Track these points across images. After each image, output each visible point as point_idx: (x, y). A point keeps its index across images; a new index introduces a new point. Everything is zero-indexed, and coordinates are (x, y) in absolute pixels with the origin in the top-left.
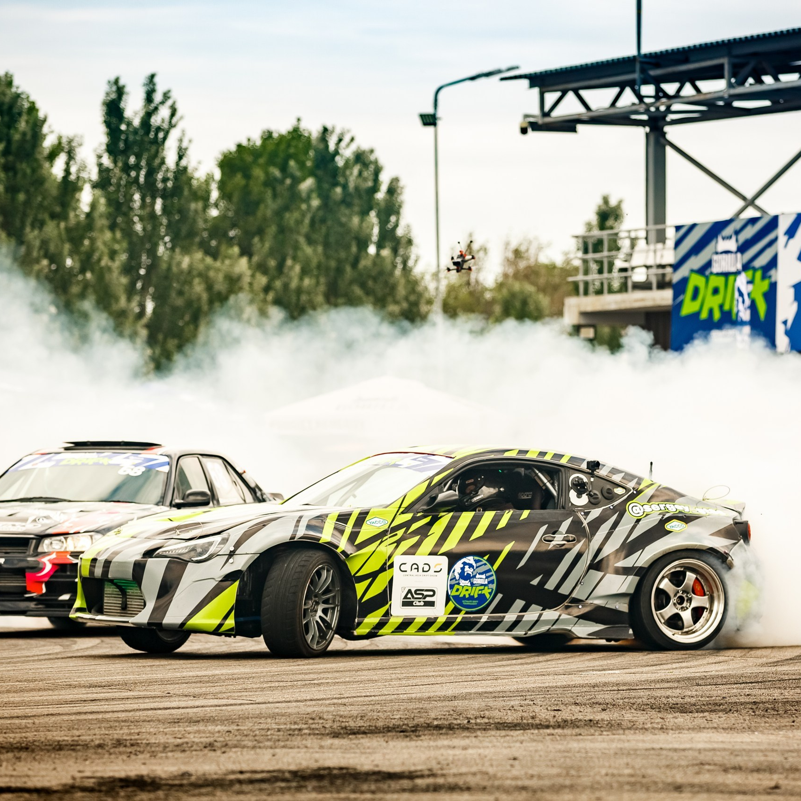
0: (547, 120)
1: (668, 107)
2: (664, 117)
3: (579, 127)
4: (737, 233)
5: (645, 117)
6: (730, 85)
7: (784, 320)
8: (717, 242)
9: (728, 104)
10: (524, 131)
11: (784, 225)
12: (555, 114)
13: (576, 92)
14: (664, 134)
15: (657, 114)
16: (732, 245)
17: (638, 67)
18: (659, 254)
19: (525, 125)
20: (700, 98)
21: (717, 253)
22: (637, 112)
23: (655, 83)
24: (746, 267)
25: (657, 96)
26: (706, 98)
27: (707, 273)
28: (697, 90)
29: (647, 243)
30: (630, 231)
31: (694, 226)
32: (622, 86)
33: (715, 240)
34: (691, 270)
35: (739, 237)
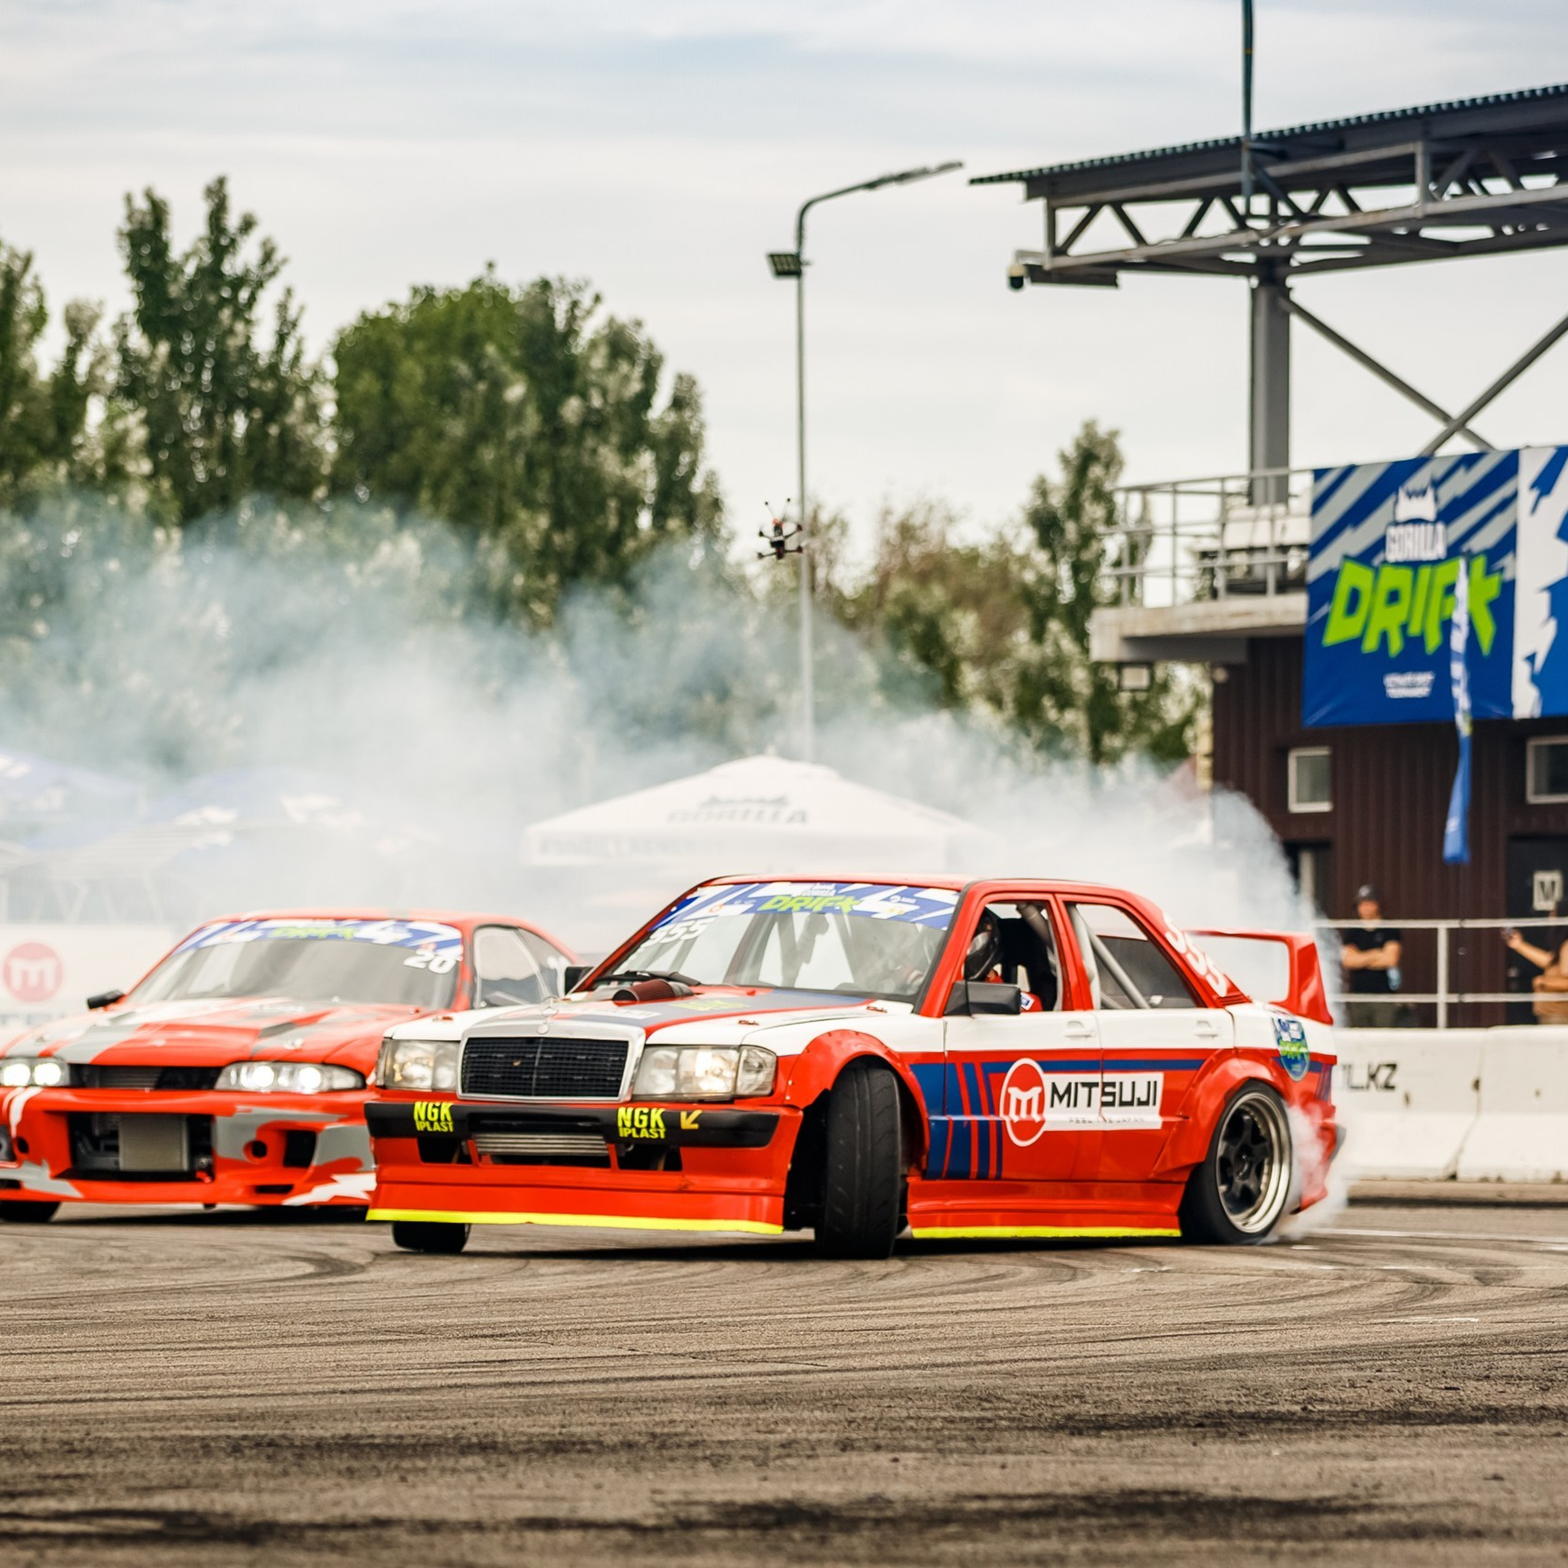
0: (1061, 261)
1: (1295, 240)
2: (1288, 259)
3: (1123, 277)
4: (1436, 484)
6: (1427, 197)
7: (1528, 652)
8: (1396, 502)
9: (1414, 234)
10: (1016, 283)
11: (1530, 470)
12: (1075, 250)
13: (1117, 207)
14: (1286, 292)
15: (1273, 252)
16: (1426, 507)
17: (1246, 158)
18: (1279, 524)
19: (1019, 271)
20: (1358, 221)
21: (1396, 524)
22: (1236, 248)
23: (1278, 190)
24: (1454, 551)
25: (1273, 216)
26: (1370, 220)
27: (1376, 561)
28: (1353, 206)
29: (1251, 503)
30: (1223, 480)
31: (1350, 470)
32: (1207, 197)
33: (1393, 497)
34: (1347, 557)
35: (1439, 492)
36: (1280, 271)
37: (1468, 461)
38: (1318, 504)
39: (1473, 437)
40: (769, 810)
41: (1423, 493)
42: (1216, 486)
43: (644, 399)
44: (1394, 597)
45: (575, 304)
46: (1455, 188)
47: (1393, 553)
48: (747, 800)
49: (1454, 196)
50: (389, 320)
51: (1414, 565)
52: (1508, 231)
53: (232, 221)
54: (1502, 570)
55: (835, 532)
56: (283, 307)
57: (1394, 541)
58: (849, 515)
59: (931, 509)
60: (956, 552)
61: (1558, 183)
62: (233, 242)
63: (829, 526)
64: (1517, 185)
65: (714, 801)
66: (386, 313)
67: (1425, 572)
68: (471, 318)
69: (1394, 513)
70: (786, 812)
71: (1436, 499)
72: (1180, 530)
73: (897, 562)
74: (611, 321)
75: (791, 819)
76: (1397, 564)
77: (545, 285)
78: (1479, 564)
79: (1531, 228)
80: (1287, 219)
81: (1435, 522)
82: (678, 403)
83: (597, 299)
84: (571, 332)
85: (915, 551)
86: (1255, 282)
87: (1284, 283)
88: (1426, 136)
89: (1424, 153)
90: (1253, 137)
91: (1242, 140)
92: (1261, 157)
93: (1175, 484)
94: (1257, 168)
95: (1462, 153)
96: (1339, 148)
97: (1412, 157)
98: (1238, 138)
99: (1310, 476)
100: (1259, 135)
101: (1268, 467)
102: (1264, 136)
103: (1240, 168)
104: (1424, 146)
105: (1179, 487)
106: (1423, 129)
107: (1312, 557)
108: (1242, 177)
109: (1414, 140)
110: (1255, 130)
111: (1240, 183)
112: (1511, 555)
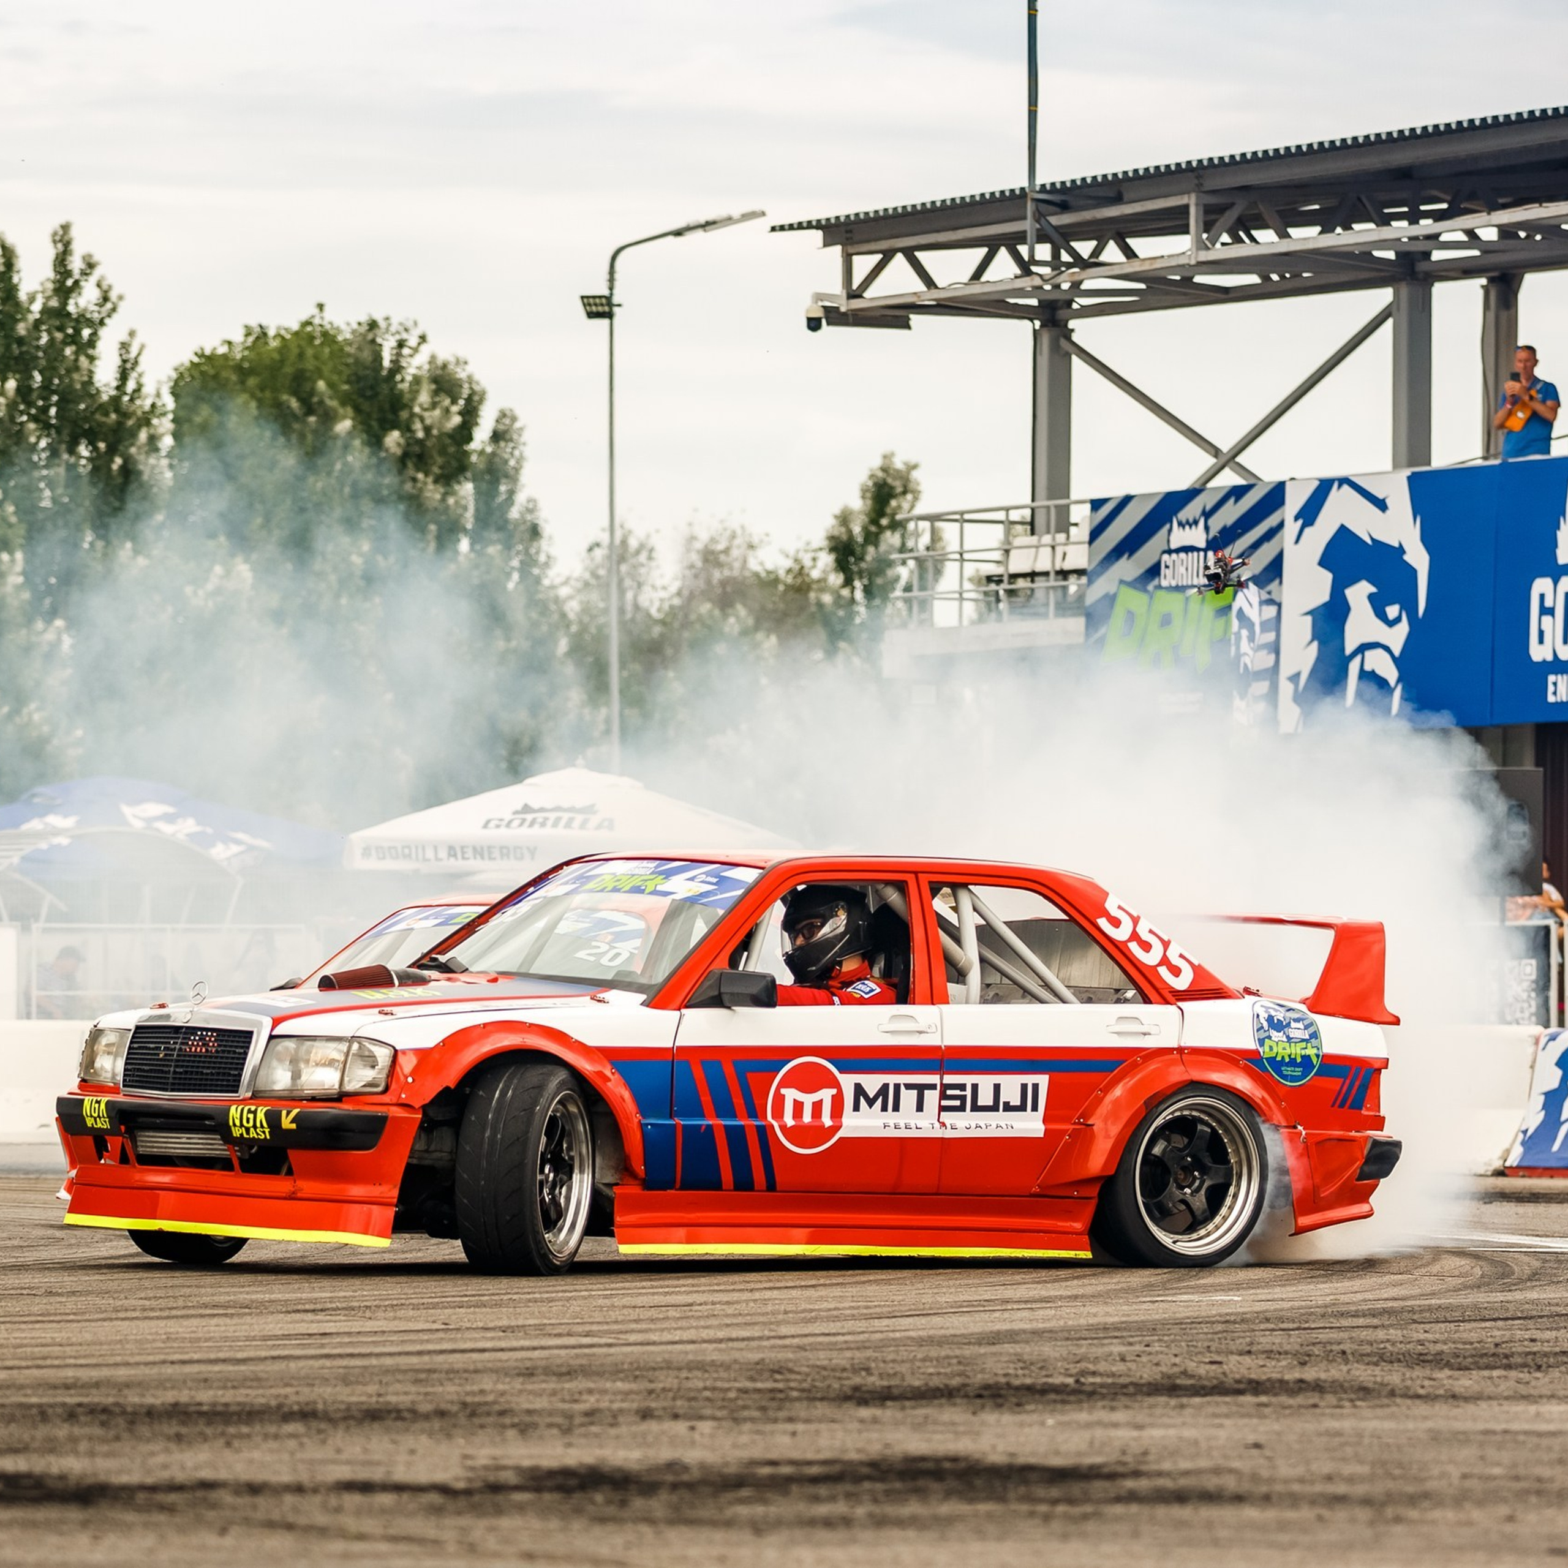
0: (856, 304)
1: (1076, 285)
2: (1069, 303)
3: (915, 319)
4: (1207, 514)
5: (1034, 302)
6: (1198, 245)
8: (1170, 531)
9: (1187, 281)
10: (814, 324)
11: (1295, 501)
12: (872, 293)
13: (909, 254)
14: (1068, 334)
15: (1056, 296)
16: (1197, 537)
18: (1059, 551)
19: (816, 313)
20: (1134, 267)
21: (1169, 552)
22: (1020, 292)
23: (1060, 238)
25: (1055, 263)
26: (1147, 267)
27: (1151, 587)
28: (1130, 253)
29: (1033, 533)
30: (1007, 509)
31: (1127, 500)
32: (993, 245)
33: (1168, 526)
34: (1122, 582)
35: (1211, 522)
36: (1062, 314)
37: (1237, 492)
38: (1095, 534)
39: (1242, 470)
40: (579, 818)
42: (1001, 516)
43: (465, 432)
45: (401, 344)
46: (1225, 238)
47: (1167, 579)
48: (558, 809)
49: (1223, 244)
50: (225, 357)
52: (1275, 277)
53: (76, 264)
55: (643, 557)
56: (125, 346)
57: (1167, 567)
58: (655, 541)
59: (733, 536)
60: (757, 575)
61: (1321, 233)
62: (76, 283)
63: (638, 552)
64: (1283, 235)
65: (527, 809)
66: (223, 350)
68: (301, 355)
69: (1168, 541)
70: (594, 820)
71: (1207, 528)
72: (966, 556)
73: (701, 584)
74: (433, 359)
75: (599, 827)
76: (1170, 589)
77: (373, 325)
79: (1296, 275)
80: (1069, 266)
82: (497, 437)
83: (423, 339)
84: (397, 367)
85: (717, 575)
86: (1037, 323)
87: (1066, 325)
88: (1199, 189)
89: (1197, 205)
90: (1038, 188)
91: (1027, 190)
92: (1043, 208)
93: (962, 513)
94: (1039, 216)
95: (1232, 205)
96: (1118, 199)
97: (1186, 208)
98: (1022, 189)
99: (1088, 506)
100: (1043, 186)
101: (1050, 497)
102: (1048, 187)
103: (1024, 218)
104: (1197, 198)
105: (967, 517)
106: (1196, 181)
107: (1090, 582)
108: (1027, 225)
109: (1188, 193)
110: (1039, 181)
111: (1025, 232)
112: (1277, 581)
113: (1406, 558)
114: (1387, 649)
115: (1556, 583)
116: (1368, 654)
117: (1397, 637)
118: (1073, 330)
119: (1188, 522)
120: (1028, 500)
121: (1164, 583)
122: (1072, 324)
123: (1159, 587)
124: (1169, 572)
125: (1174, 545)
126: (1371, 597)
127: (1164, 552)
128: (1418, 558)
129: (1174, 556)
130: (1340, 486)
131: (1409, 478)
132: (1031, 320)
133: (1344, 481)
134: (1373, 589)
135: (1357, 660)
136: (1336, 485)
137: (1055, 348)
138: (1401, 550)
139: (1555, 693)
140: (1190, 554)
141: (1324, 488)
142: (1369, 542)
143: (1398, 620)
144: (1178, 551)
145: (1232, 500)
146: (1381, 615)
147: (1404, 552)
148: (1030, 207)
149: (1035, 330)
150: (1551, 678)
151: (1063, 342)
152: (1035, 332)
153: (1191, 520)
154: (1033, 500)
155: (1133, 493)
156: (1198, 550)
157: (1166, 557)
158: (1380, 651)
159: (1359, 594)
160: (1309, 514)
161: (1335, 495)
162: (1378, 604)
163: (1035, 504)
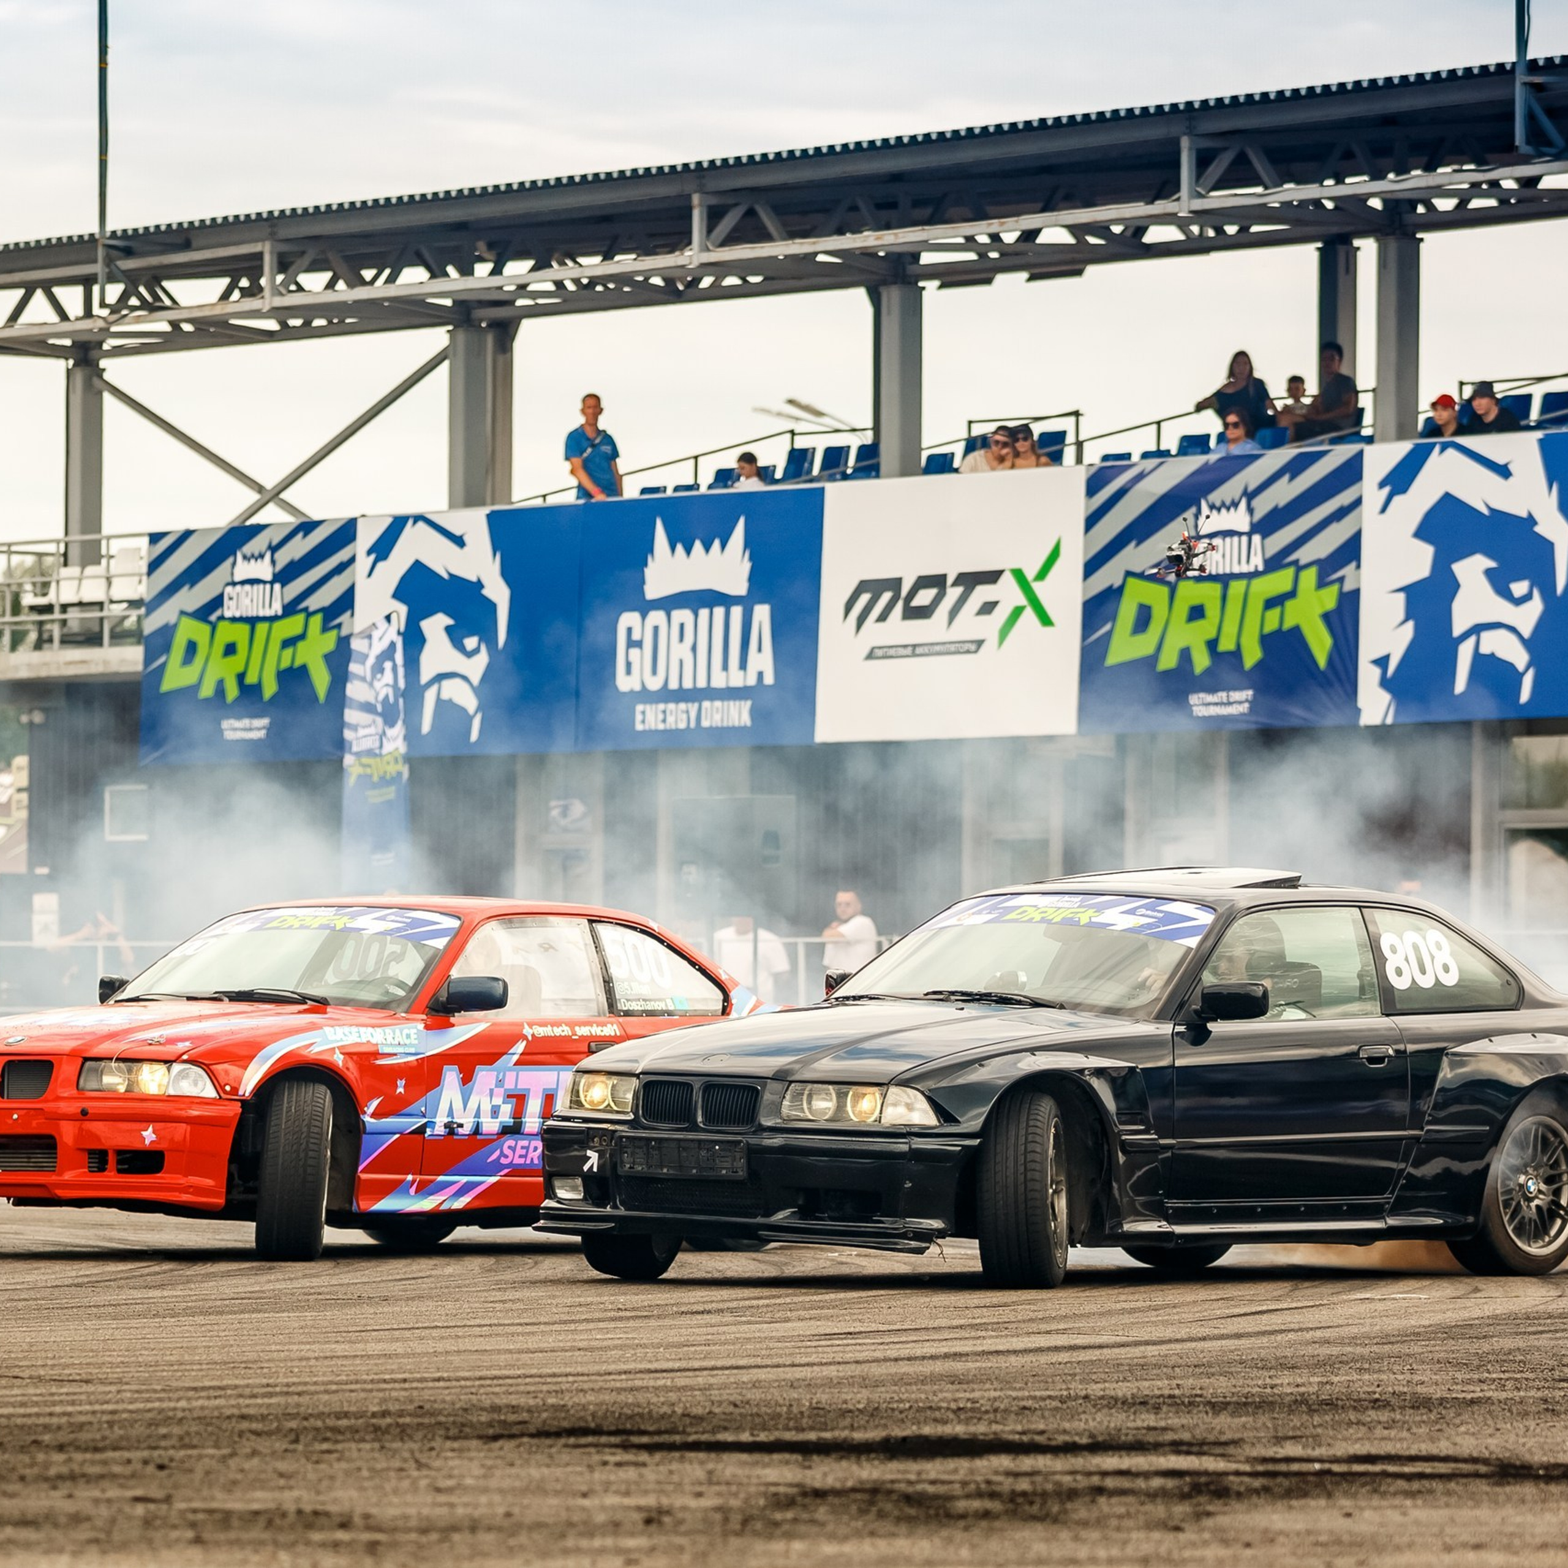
2: (99, 343)
5: (67, 342)
8: (234, 564)
14: (100, 372)
21: (234, 584)
23: (130, 282)
24: (290, 609)
27: (213, 618)
31: (187, 534)
33: (231, 560)
34: (183, 613)
35: (277, 555)
36: (94, 354)
37: (299, 529)
38: (154, 566)
39: (288, 507)
41: (262, 556)
44: (230, 649)
47: (230, 610)
51: (252, 621)
54: (339, 626)
57: (231, 599)
67: (262, 628)
69: (232, 574)
71: (273, 562)
76: (234, 620)
78: (316, 621)
79: (343, 320)
80: (134, 308)
81: (272, 583)
86: (71, 362)
87: (98, 365)
88: (272, 237)
89: (271, 253)
90: (108, 234)
91: (97, 236)
92: (114, 253)
93: (10, 545)
94: (109, 261)
95: (303, 253)
96: (186, 245)
97: (259, 256)
98: (92, 235)
99: (146, 539)
100: (114, 233)
101: (84, 532)
102: (119, 234)
103: (95, 261)
104: (272, 246)
105: (13, 548)
106: (269, 230)
107: (149, 613)
108: (98, 268)
109: (263, 240)
110: (110, 227)
111: (96, 275)
112: (349, 613)
113: (485, 592)
114: (465, 678)
115: (644, 616)
116: (446, 684)
117: (477, 666)
118: (104, 370)
119: (253, 556)
120: (60, 534)
121: (228, 614)
122: (103, 363)
123: (222, 618)
124: (233, 604)
125: (237, 578)
126: (448, 629)
127: (228, 584)
128: (498, 592)
129: (238, 587)
130: (415, 522)
131: (488, 516)
132: (67, 359)
133: (418, 518)
134: (450, 622)
135: (433, 690)
136: (410, 522)
137: (88, 385)
138: (479, 585)
139: (643, 722)
140: (255, 587)
141: (398, 525)
142: (445, 576)
143: (476, 651)
144: (243, 583)
145: (300, 535)
146: (459, 646)
147: (482, 586)
148: (101, 253)
149: (68, 370)
150: (640, 708)
151: (96, 381)
152: (69, 372)
153: (256, 554)
154: (66, 534)
155: (192, 528)
156: (264, 582)
157: (229, 589)
158: (457, 681)
159: (435, 626)
160: (382, 548)
161: (410, 531)
162: (455, 636)
163: (69, 539)
